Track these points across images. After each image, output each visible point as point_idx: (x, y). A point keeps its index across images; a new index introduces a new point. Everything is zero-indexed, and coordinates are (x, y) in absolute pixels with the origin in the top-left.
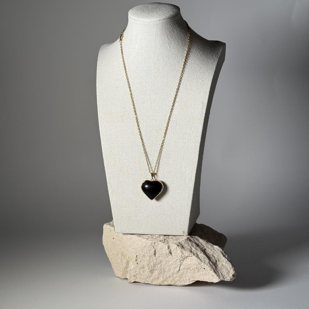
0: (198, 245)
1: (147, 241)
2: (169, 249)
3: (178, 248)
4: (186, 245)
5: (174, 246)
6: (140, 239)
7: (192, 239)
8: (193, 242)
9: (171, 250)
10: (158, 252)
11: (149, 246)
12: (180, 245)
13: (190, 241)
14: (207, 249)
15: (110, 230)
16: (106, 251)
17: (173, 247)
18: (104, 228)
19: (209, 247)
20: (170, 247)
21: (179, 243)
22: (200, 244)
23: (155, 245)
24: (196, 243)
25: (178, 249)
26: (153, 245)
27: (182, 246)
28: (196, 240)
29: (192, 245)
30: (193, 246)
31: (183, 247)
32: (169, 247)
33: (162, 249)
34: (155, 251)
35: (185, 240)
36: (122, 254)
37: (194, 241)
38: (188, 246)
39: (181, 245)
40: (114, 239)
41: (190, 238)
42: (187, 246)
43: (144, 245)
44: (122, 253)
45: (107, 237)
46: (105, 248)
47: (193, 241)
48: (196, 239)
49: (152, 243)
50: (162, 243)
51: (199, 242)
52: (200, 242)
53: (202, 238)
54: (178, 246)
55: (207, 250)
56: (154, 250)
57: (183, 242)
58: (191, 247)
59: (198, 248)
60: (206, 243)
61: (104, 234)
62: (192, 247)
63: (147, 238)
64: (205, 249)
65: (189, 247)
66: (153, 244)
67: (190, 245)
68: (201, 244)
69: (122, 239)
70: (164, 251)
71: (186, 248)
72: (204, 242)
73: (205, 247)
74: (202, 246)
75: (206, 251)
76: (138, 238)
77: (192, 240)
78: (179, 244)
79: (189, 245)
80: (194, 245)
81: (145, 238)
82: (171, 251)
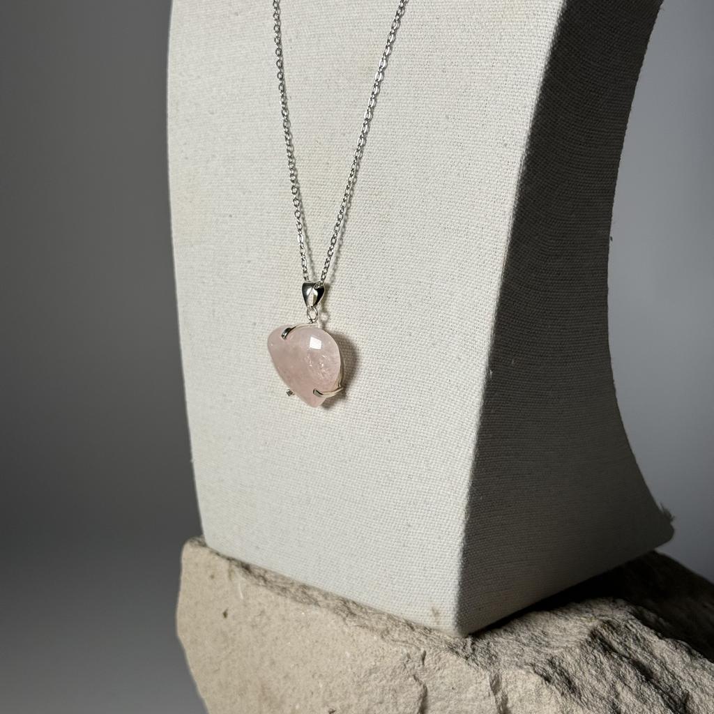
0: (647, 675)
1: (381, 642)
2: (495, 693)
3: (545, 692)
4: (586, 677)
5: (525, 681)
6: (346, 630)
7: (614, 640)
8: (621, 656)
9: (505, 701)
10: (439, 704)
11: (394, 671)
12: (556, 677)
13: (608, 649)
14: (696, 696)
15: (210, 573)
16: (193, 671)
17: (519, 683)
18: (184, 562)
19: (705, 681)
20: (503, 685)
21: (551, 663)
22: (657, 668)
23: (424, 670)
24: (636, 665)
25: (545, 699)
26: (414, 669)
27: (569, 682)
28: (633, 647)
29: (618, 676)
30: (622, 679)
31: (570, 686)
32: (498, 683)
33: (457, 688)
34: (424, 697)
35: (582, 647)
36: (264, 694)
37: (626, 647)
38: (599, 681)
39: (561, 674)
40: (225, 615)
41: (605, 633)
42: (595, 683)
43: (367, 665)
44: (263, 688)
45: (196, 604)
46: (189, 654)
47: (621, 649)
48: (636, 639)
49: (408, 656)
50: (461, 660)
51: (651, 653)
52: (657, 652)
53: (663, 633)
54: (547, 679)
55: (697, 700)
56: (416, 691)
57: (569, 658)
58: (613, 687)
59: (648, 691)
60: (687, 659)
61: (183, 586)
62: (619, 687)
63: (381, 627)
64: (687, 697)
65: (603, 690)
66: (415, 664)
67: (610, 676)
68: (663, 665)
69: (264, 621)
70: (473, 700)
71: (586, 694)
72: (677, 657)
73: (687, 686)
74: (667, 680)
75: (690, 705)
76: (337, 622)
77: (615, 644)
78: (548, 668)
79: (603, 673)
80: (631, 674)
81: (372, 629)
82: (509, 705)
